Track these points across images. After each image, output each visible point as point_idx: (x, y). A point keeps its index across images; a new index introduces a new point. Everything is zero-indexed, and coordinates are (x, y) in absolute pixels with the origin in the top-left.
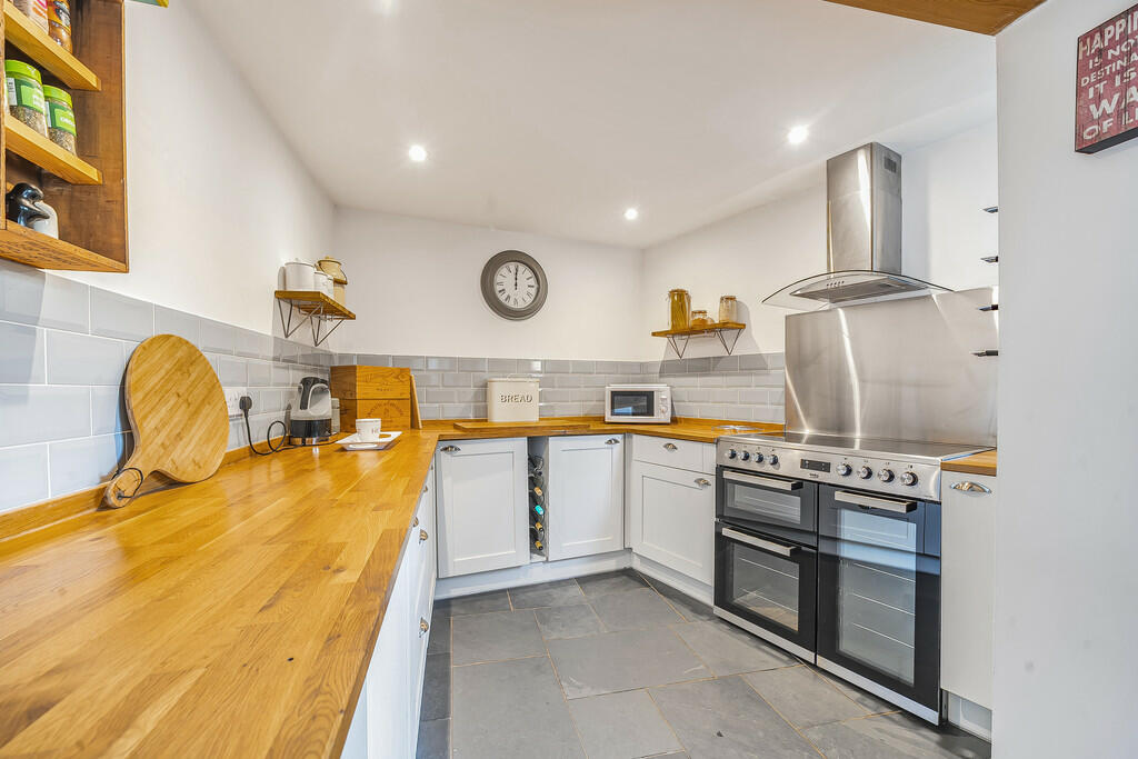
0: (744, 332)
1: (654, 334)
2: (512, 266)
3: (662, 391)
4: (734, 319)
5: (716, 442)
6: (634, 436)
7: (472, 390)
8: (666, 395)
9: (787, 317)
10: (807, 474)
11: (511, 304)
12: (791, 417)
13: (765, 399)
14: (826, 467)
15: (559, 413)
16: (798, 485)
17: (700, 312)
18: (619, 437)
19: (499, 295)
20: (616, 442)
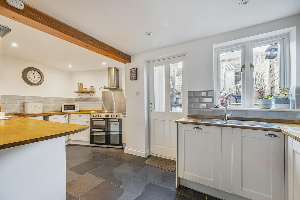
0: (94, 94)
1: (74, 92)
2: (33, 71)
3: (77, 105)
4: (92, 90)
5: (90, 114)
6: (71, 115)
7: (19, 105)
8: (78, 105)
9: (102, 91)
10: (106, 117)
11: (32, 82)
12: (103, 109)
13: (98, 106)
14: (108, 116)
15: (47, 111)
16: (104, 119)
17: (85, 88)
18: (67, 115)
19: (29, 79)
20: (67, 116)
